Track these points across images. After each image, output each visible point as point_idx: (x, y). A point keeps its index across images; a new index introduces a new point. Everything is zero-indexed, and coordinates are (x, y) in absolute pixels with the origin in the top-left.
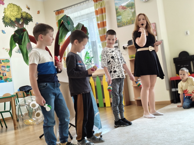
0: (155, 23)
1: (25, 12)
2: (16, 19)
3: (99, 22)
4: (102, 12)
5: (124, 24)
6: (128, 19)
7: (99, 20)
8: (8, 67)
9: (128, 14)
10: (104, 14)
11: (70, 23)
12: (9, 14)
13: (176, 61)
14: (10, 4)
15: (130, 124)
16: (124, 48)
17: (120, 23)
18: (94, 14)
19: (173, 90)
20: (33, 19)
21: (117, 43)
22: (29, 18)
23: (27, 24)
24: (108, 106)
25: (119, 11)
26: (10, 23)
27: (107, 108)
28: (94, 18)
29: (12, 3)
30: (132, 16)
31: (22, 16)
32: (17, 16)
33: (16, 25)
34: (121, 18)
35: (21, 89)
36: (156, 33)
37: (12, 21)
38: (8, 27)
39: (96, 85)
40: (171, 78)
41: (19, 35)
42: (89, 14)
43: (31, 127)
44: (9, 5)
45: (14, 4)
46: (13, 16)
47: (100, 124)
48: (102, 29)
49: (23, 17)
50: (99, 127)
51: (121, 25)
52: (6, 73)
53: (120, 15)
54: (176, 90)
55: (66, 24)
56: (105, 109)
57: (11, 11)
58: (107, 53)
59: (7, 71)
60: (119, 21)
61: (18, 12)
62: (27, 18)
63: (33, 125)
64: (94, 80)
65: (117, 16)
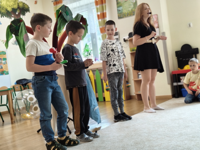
0: (157, 15)
1: (22, 2)
2: (13, 9)
3: (99, 13)
4: (102, 3)
5: (125, 15)
6: (129, 10)
7: (99, 11)
8: (5, 59)
9: (129, 5)
10: (104, 5)
11: (69, 13)
12: (5, 4)
13: (178, 54)
15: (130, 118)
16: (125, 40)
17: (120, 14)
18: (94, 4)
19: (175, 84)
20: (30, 9)
21: (117, 35)
22: (26, 8)
23: (24, 14)
24: (108, 100)
25: (120, 2)
26: (6, 13)
27: (106, 103)
28: (93, 9)
30: (134, 7)
31: (18, 6)
32: (13, 6)
33: (13, 16)
34: (122, 9)
35: (18, 82)
36: (158, 25)
37: (8, 12)
38: (4, 17)
39: (95, 79)
40: (172, 72)
41: (16, 26)
42: (89, 4)
43: (29, 121)
46: (10, 6)
47: (99, 118)
48: (103, 20)
49: (20, 8)
50: (98, 121)
51: (122, 16)
52: (2, 66)
53: (120, 6)
54: (177, 84)
55: (64, 14)
56: (105, 104)
58: (107, 45)
59: (4, 63)
60: (119, 12)
61: (14, 2)
62: (24, 9)
63: (30, 119)
64: (94, 74)
65: (118, 7)
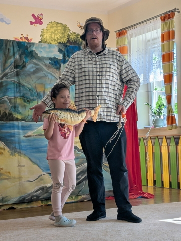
1: (74, 33)
2: (59, 43)
4: (169, 38)
10: (171, 41)
12: (48, 38)
14: (52, 22)
22: (80, 41)
29: (55, 21)
31: (68, 38)
32: (60, 39)
44: (51, 24)
45: (58, 22)
46: (55, 40)
48: (168, 64)
49: (71, 41)
57: (52, 32)
61: (63, 33)
62: (77, 42)
